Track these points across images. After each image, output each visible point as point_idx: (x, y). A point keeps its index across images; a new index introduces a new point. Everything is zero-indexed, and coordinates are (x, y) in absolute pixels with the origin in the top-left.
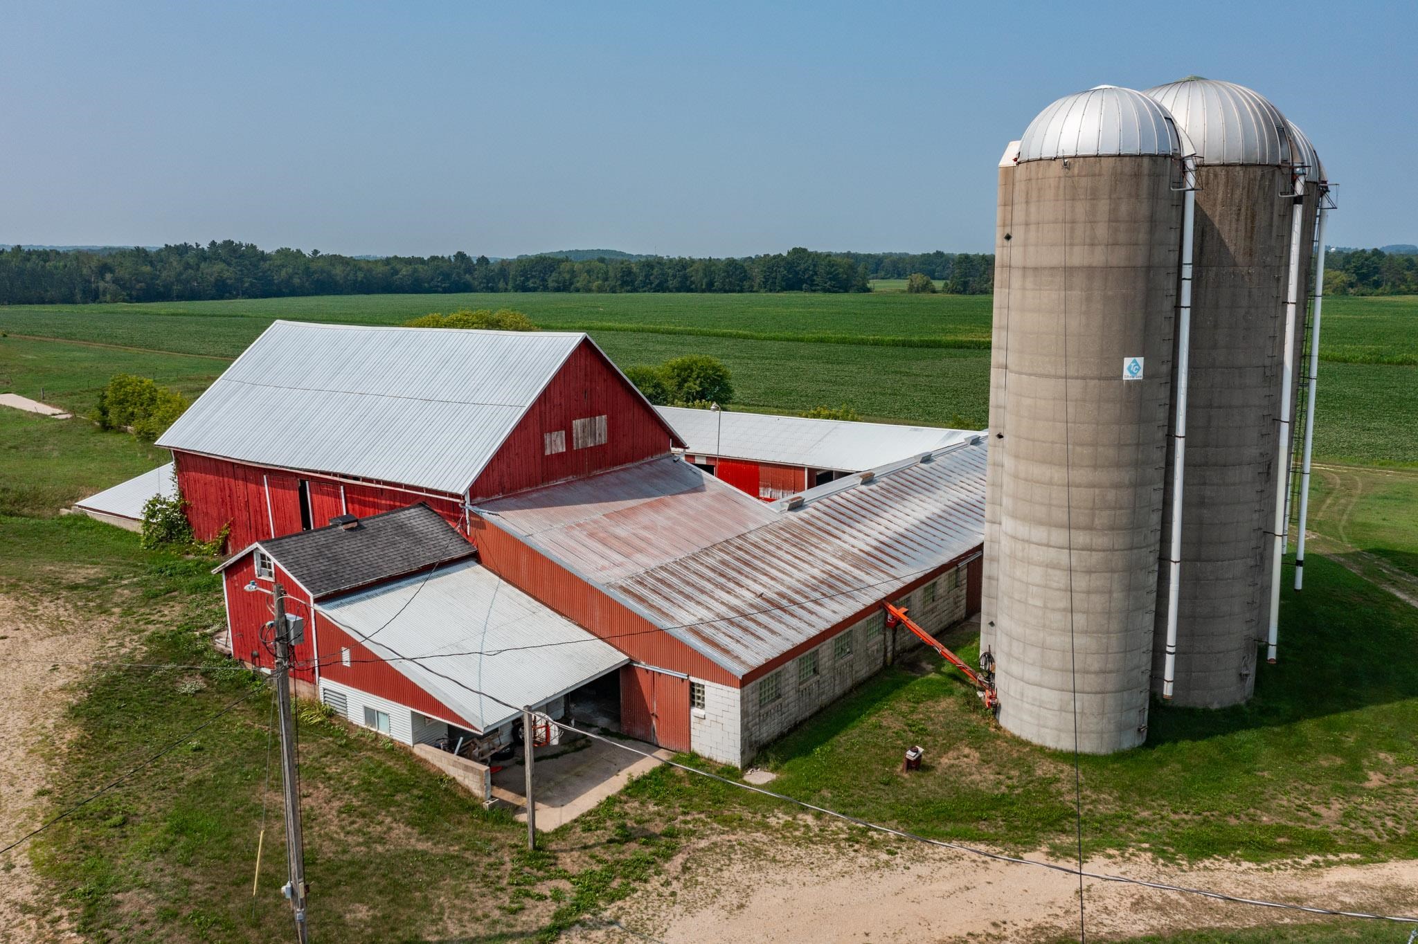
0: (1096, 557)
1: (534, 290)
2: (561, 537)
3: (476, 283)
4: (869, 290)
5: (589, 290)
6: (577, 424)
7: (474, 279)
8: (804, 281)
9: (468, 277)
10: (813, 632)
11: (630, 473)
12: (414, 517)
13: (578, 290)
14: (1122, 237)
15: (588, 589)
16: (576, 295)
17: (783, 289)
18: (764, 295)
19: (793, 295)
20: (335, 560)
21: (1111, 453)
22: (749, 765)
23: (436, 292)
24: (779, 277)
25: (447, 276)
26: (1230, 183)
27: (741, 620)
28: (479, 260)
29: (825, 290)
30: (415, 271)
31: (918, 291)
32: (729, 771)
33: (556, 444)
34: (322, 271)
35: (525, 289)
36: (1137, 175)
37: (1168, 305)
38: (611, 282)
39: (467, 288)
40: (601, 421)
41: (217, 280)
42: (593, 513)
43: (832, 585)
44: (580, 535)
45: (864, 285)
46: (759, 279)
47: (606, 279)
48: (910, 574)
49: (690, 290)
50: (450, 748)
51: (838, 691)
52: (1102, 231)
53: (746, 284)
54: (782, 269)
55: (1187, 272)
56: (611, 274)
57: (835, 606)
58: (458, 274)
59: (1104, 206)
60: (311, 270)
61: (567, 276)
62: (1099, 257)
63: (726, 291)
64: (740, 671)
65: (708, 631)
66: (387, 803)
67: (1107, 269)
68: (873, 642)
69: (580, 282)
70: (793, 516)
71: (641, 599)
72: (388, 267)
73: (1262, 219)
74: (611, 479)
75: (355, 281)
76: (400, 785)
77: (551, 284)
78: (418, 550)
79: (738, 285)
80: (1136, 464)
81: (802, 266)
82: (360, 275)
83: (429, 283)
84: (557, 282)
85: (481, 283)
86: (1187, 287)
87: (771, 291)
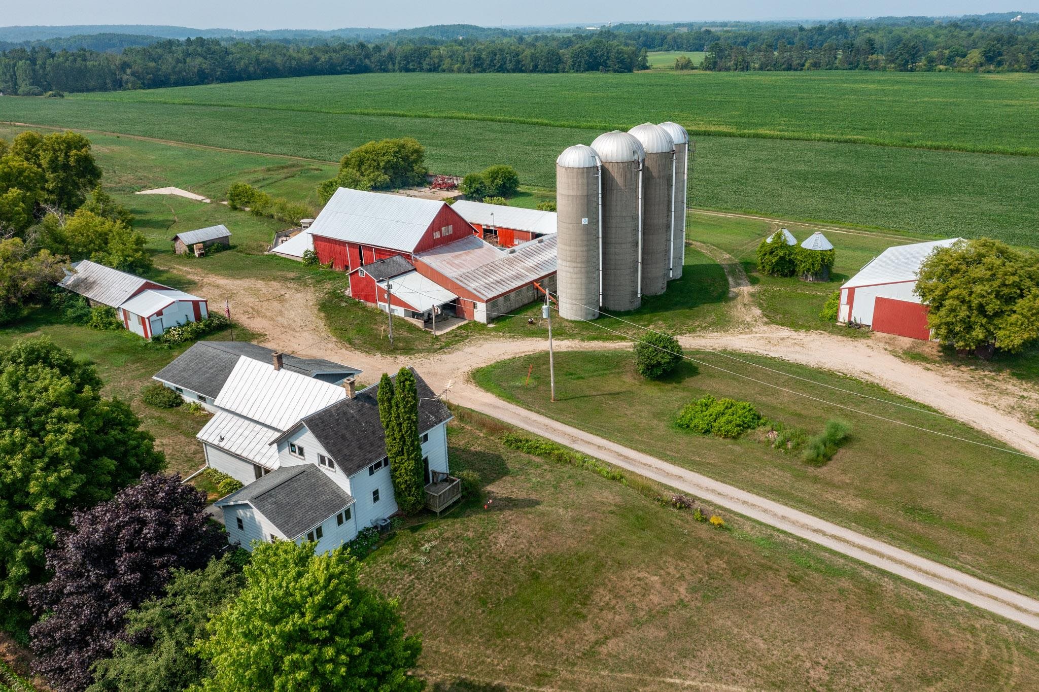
0: (578, 269)
1: (414, 70)
2: (439, 264)
3: (373, 66)
4: (648, 68)
5: (451, 71)
6: (443, 229)
7: (371, 62)
8: (601, 64)
9: (367, 61)
10: (508, 290)
11: (460, 242)
12: (397, 258)
13: (444, 71)
14: (580, 188)
15: (447, 278)
16: (443, 75)
17: (586, 70)
18: (573, 76)
19: (591, 75)
20: (380, 271)
21: (580, 243)
22: (489, 323)
23: (345, 73)
24: (583, 61)
25: (352, 61)
26: (619, 168)
27: (488, 287)
28: (374, 48)
29: (616, 71)
30: (331, 58)
31: (682, 69)
32: (484, 324)
33: (437, 235)
34: (268, 62)
35: (408, 70)
36: (583, 173)
37: (595, 204)
38: (467, 65)
39: (366, 70)
40: (451, 227)
41: (199, 71)
42: (448, 256)
43: (518, 277)
44: (445, 263)
45: (644, 64)
46: (569, 63)
47: (463, 63)
48: (543, 274)
49: (521, 71)
50: (413, 317)
51: (517, 306)
52: (575, 187)
53: (561, 66)
54: (585, 56)
55: (600, 195)
56: (467, 59)
57: (516, 283)
58: (360, 59)
59: (575, 180)
60: (261, 61)
61: (436, 60)
62: (574, 193)
63: (546, 72)
64: (486, 299)
65: (479, 289)
66: (401, 328)
67: (577, 196)
68: (529, 295)
69: (446, 64)
70: (511, 255)
71: (461, 281)
72: (312, 56)
73: (629, 176)
74: (454, 245)
75: (291, 67)
76: (403, 325)
77: (425, 67)
78: (400, 268)
79: (555, 67)
80: (587, 246)
81: (599, 53)
82: (294, 63)
83: (340, 67)
84: (429, 64)
85: (376, 66)
86: (600, 199)
87: (577, 71)
